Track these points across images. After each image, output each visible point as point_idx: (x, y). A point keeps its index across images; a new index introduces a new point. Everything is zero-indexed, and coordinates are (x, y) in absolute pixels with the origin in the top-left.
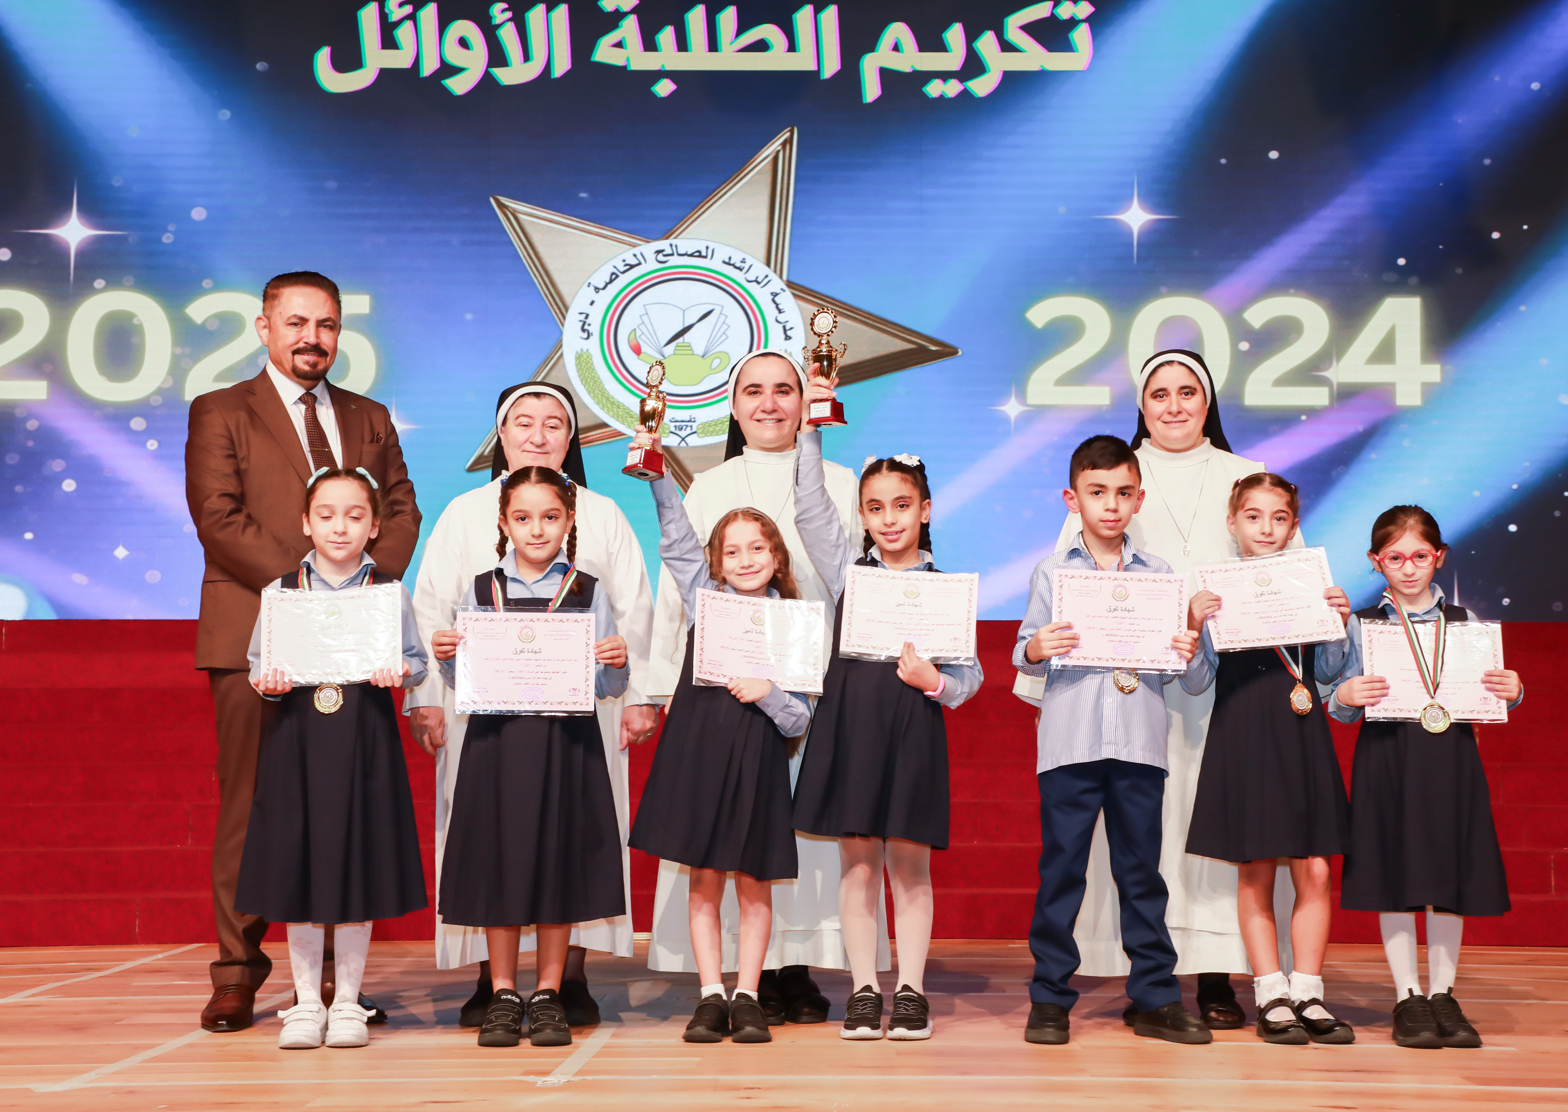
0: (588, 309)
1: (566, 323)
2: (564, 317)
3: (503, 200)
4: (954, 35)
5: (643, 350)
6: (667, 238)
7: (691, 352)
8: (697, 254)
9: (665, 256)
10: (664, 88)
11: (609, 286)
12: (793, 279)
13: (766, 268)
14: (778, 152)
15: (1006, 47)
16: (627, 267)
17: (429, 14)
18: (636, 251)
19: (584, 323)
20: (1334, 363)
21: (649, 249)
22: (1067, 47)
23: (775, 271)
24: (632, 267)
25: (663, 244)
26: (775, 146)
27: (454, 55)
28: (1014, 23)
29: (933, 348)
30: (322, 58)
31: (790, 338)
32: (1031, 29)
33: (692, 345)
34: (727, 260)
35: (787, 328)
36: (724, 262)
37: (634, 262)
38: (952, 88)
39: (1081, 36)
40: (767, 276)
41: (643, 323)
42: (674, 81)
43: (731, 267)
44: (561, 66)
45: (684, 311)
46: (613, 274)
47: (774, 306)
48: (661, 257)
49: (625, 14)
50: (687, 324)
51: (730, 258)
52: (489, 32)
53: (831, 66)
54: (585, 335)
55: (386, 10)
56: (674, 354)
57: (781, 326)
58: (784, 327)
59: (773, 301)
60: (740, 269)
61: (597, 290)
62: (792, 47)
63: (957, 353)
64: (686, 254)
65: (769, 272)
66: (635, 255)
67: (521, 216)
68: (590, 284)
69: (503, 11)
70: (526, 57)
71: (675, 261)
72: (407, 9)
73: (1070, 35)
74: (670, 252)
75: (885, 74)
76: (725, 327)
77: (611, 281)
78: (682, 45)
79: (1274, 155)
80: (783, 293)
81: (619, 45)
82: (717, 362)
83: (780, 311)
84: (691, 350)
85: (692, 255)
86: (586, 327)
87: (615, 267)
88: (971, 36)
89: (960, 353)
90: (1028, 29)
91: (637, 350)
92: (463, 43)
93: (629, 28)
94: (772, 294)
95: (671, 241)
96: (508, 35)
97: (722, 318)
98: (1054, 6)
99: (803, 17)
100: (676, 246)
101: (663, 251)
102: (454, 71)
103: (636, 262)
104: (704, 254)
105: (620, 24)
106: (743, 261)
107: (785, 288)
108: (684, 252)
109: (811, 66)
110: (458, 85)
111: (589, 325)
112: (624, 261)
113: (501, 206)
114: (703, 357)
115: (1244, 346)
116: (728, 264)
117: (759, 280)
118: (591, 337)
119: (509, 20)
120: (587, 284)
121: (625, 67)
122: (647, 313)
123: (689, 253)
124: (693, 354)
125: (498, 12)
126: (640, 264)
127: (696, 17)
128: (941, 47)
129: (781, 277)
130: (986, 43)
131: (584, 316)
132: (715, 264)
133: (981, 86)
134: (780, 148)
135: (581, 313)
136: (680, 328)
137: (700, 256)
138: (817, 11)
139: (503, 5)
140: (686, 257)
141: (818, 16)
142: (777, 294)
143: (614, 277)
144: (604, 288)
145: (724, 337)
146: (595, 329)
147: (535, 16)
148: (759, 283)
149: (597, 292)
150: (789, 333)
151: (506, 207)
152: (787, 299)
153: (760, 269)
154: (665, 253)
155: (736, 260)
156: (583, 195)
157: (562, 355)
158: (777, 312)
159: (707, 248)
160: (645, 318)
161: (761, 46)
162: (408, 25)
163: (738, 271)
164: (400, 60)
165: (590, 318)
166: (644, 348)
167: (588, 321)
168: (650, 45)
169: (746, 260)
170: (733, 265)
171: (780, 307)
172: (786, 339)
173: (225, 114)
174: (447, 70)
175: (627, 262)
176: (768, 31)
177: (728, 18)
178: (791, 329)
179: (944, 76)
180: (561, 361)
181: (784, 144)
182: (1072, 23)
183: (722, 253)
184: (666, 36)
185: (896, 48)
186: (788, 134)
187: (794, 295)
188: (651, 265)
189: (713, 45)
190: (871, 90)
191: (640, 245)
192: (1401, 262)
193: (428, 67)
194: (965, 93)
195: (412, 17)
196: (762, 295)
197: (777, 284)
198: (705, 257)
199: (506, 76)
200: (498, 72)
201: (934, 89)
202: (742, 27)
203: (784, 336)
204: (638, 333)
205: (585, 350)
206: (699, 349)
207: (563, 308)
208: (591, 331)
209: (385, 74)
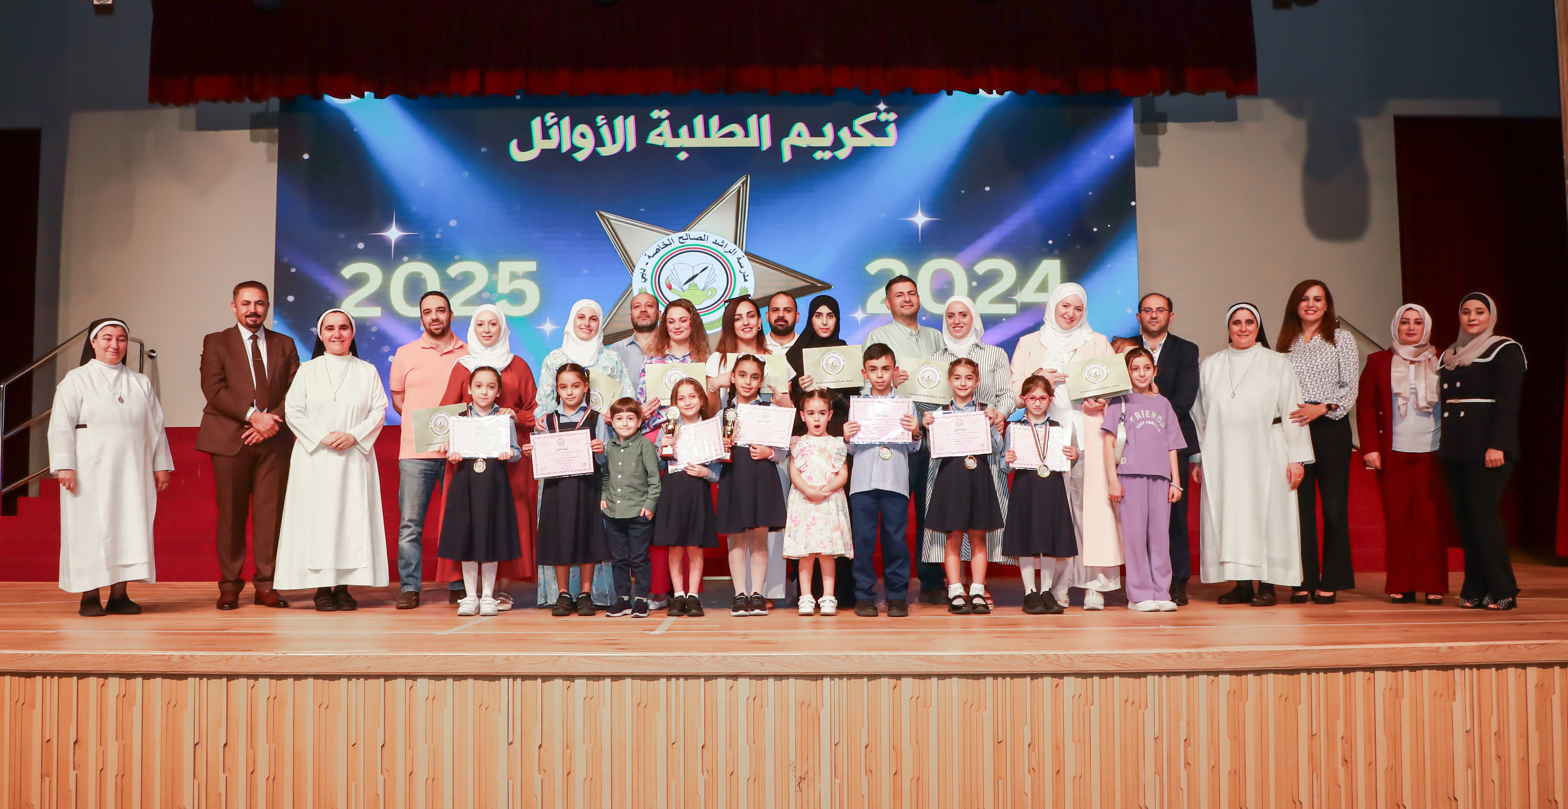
0: (645, 267)
1: (634, 274)
2: (633, 272)
3: (602, 213)
4: (828, 129)
5: (673, 287)
6: (685, 231)
7: (697, 288)
8: (700, 239)
9: (683, 240)
10: (682, 156)
11: (655, 255)
12: (748, 251)
13: (735, 245)
14: (740, 187)
15: (854, 134)
16: (665, 246)
17: (566, 122)
18: (669, 237)
19: (643, 274)
20: (1019, 292)
21: (675, 236)
22: (884, 135)
23: (739, 247)
24: (667, 245)
25: (683, 234)
26: (739, 184)
27: (578, 142)
28: (858, 123)
29: (819, 285)
30: (513, 144)
31: (747, 280)
32: (866, 126)
33: (697, 284)
34: (715, 242)
35: (746, 275)
36: (713, 243)
37: (668, 243)
38: (827, 155)
39: (891, 129)
40: (735, 249)
41: (673, 273)
42: (687, 152)
43: (717, 245)
44: (631, 145)
45: (693, 267)
46: (657, 249)
47: (739, 264)
48: (681, 240)
49: (664, 120)
50: (694, 275)
51: (716, 241)
52: (596, 130)
53: (766, 144)
54: (644, 280)
55: (545, 121)
56: (689, 289)
57: (742, 274)
58: (744, 275)
59: (738, 261)
60: (722, 246)
61: (649, 257)
62: (747, 135)
63: (831, 287)
64: (694, 239)
65: (736, 247)
66: (668, 240)
67: (611, 221)
68: (646, 254)
69: (602, 119)
70: (614, 142)
71: (688, 242)
72: (555, 120)
73: (886, 129)
74: (686, 238)
75: (794, 148)
76: (714, 275)
77: (657, 253)
78: (692, 134)
79: (987, 189)
80: (743, 258)
81: (660, 135)
82: (710, 293)
83: (742, 267)
84: (697, 287)
85: (697, 239)
86: (644, 276)
87: (658, 246)
88: (836, 130)
89: (833, 287)
90: (865, 126)
91: (670, 288)
92: (583, 136)
93: (665, 127)
94: (738, 258)
95: (687, 232)
96: (605, 131)
97: (713, 271)
98: (878, 115)
99: (752, 120)
100: (689, 235)
101: (683, 237)
102: (579, 149)
103: (669, 243)
104: (703, 238)
105: (661, 125)
106: (723, 242)
107: (744, 255)
108: (693, 238)
109: (756, 145)
110: (580, 156)
111: (645, 275)
112: (663, 242)
113: (601, 216)
114: (703, 290)
115: (974, 284)
116: (716, 243)
117: (731, 251)
118: (647, 281)
119: (605, 124)
120: (644, 254)
121: (663, 146)
122: (674, 269)
123: (696, 238)
124: (698, 289)
125: (600, 120)
126: (671, 244)
127: (698, 121)
128: (822, 135)
129: (742, 250)
130: (844, 133)
131: (643, 270)
132: (709, 243)
133: (842, 154)
134: (741, 185)
135: (641, 269)
136: (692, 276)
137: (701, 240)
138: (759, 118)
139: (602, 117)
140: (694, 240)
141: (760, 120)
142: (740, 258)
143: (658, 251)
144: (653, 256)
145: (714, 280)
146: (648, 277)
147: (618, 121)
148: (731, 253)
149: (649, 258)
150: (746, 278)
151: (604, 216)
152: (745, 261)
153: (731, 246)
154: (683, 238)
155: (719, 241)
156: (643, 210)
157: (632, 290)
158: (740, 267)
159: (705, 235)
160: (674, 271)
161: (731, 135)
162: (555, 127)
163: (720, 247)
164: (552, 144)
165: (646, 271)
166: (673, 286)
167: (645, 273)
168: (675, 135)
169: (725, 241)
170: (718, 244)
171: (742, 265)
172: (745, 281)
173: (466, 174)
174: (575, 149)
175: (665, 243)
176: (735, 127)
177: (714, 121)
178: (747, 276)
179: (823, 149)
180: (632, 293)
181: (743, 183)
182: (887, 123)
183: (712, 238)
184: (684, 130)
185: (799, 135)
186: (745, 178)
187: (748, 258)
188: (676, 244)
189: (707, 134)
190: (787, 156)
191: (671, 234)
192: (1050, 242)
193: (565, 148)
194: (834, 157)
195: (557, 124)
196: (733, 259)
197: (740, 253)
198: (704, 240)
199: (604, 151)
200: (599, 149)
201: (818, 155)
202: (721, 126)
203: (744, 280)
204: (670, 278)
205: (643, 288)
206: (701, 286)
207: (632, 266)
208: (646, 278)
209: (543, 151)
